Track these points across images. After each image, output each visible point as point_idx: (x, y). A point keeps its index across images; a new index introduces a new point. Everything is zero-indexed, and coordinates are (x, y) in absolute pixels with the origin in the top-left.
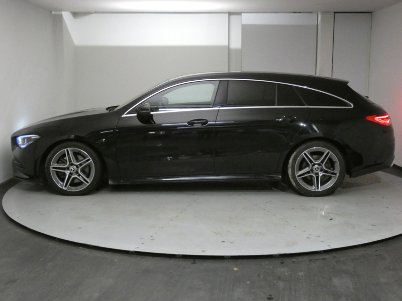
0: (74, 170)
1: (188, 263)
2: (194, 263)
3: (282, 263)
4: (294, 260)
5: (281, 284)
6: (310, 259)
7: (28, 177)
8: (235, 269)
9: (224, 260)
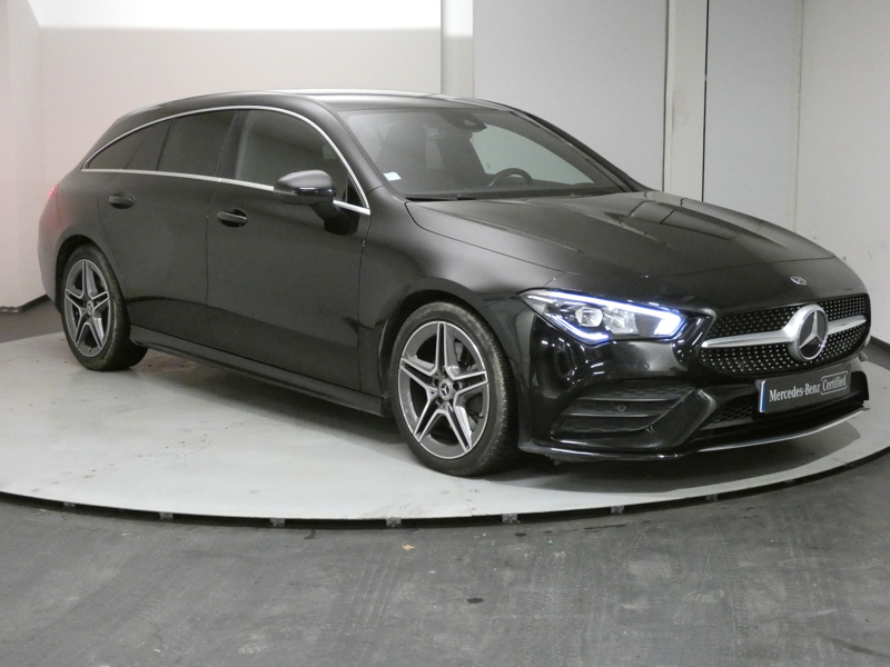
1: (299, 536)
2: (311, 537)
3: (520, 535)
4: (550, 529)
5: (508, 574)
6: (588, 526)
8: (408, 547)
9: (385, 531)
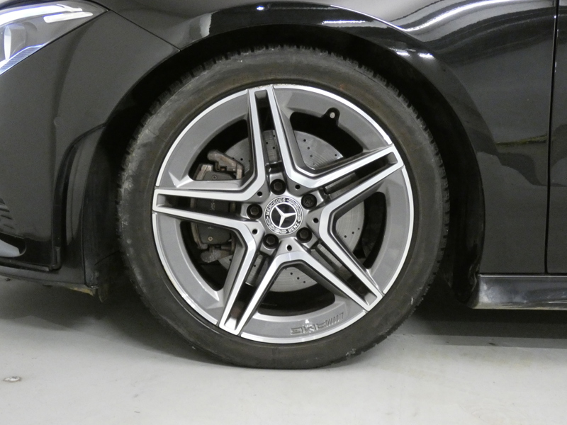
0: (288, 222)
7: (13, 252)
